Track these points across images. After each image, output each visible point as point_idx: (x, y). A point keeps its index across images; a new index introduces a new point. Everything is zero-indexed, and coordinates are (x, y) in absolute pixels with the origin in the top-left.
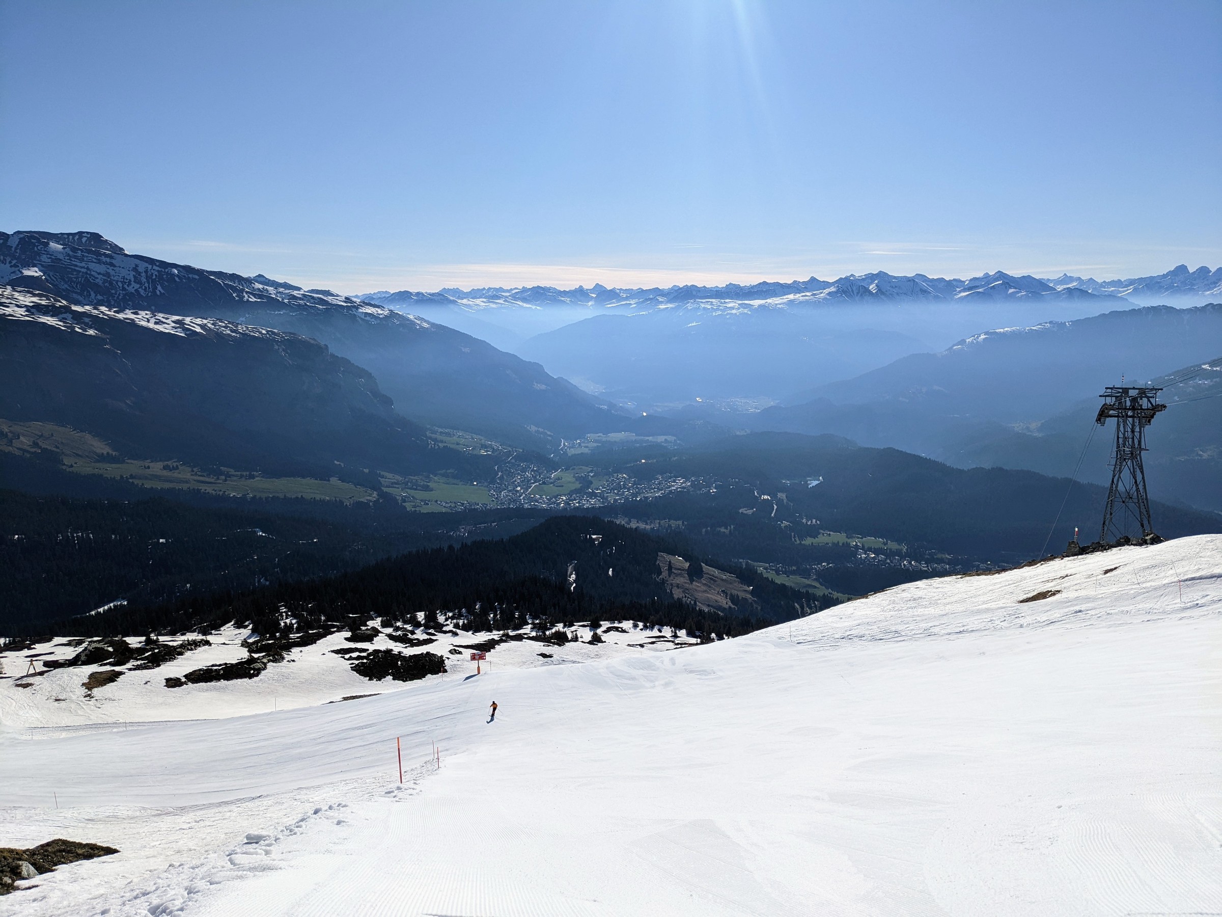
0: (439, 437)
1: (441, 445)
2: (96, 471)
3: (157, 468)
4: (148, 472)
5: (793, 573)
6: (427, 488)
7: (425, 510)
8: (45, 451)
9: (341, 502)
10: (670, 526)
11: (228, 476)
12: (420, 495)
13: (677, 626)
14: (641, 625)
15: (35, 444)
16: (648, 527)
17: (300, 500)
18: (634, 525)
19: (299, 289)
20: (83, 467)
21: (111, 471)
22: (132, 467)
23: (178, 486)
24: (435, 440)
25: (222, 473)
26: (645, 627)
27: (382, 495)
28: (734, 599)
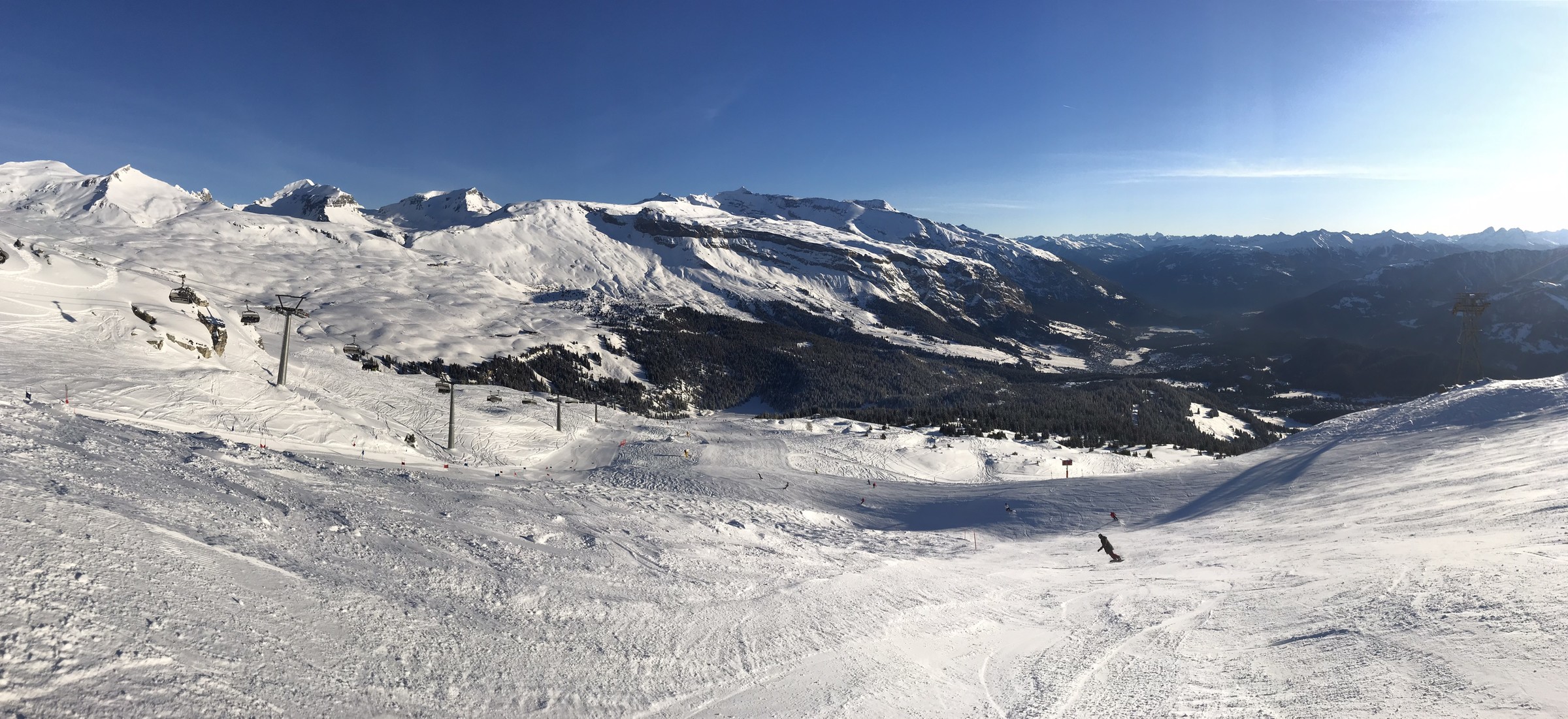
0: (1057, 327)
1: (1058, 332)
2: (870, 333)
3: (900, 333)
4: (895, 335)
5: (1275, 415)
6: (1048, 358)
7: (1046, 371)
8: (846, 319)
9: (998, 363)
10: (1199, 386)
11: (936, 341)
12: (1043, 361)
13: (1201, 449)
14: (1178, 447)
15: (842, 316)
16: (1185, 387)
17: (974, 360)
18: (1176, 385)
19: (983, 234)
20: (864, 330)
21: (879, 333)
22: (888, 331)
23: (910, 345)
24: (1054, 329)
25: (933, 340)
26: (1181, 449)
27: (1021, 360)
28: (1237, 432)
